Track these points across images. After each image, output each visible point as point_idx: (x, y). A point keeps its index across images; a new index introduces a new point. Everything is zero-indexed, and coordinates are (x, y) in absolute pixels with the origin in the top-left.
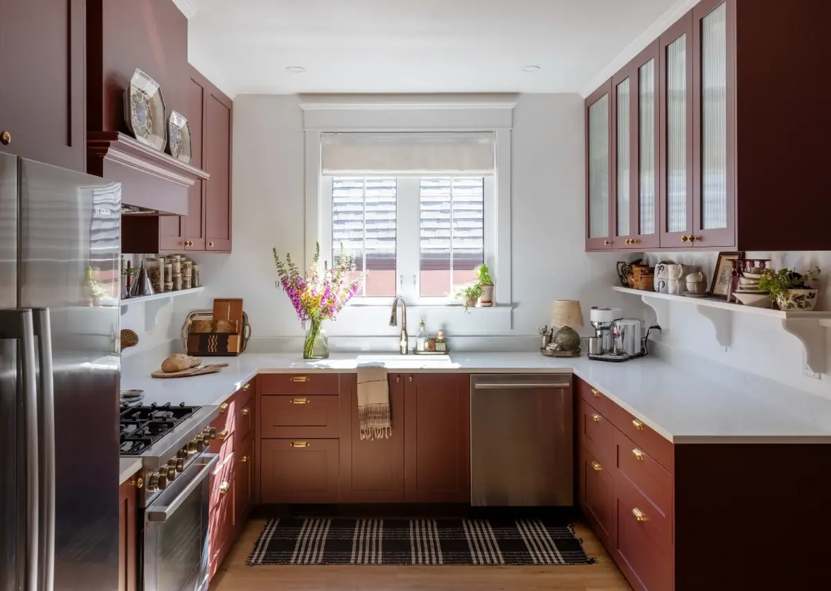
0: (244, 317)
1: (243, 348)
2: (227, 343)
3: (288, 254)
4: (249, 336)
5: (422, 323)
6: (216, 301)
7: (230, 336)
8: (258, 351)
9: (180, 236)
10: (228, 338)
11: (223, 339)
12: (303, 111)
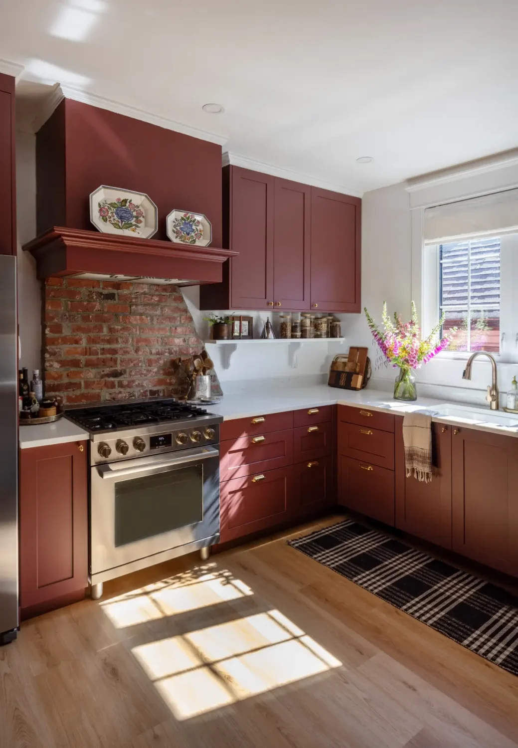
0: (368, 360)
1: (364, 385)
2: (351, 380)
3: (395, 313)
4: (370, 375)
5: (515, 381)
6: (352, 348)
7: (354, 375)
8: (376, 388)
9: (266, 298)
10: (352, 376)
11: (350, 376)
12: (409, 194)
